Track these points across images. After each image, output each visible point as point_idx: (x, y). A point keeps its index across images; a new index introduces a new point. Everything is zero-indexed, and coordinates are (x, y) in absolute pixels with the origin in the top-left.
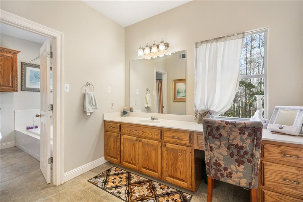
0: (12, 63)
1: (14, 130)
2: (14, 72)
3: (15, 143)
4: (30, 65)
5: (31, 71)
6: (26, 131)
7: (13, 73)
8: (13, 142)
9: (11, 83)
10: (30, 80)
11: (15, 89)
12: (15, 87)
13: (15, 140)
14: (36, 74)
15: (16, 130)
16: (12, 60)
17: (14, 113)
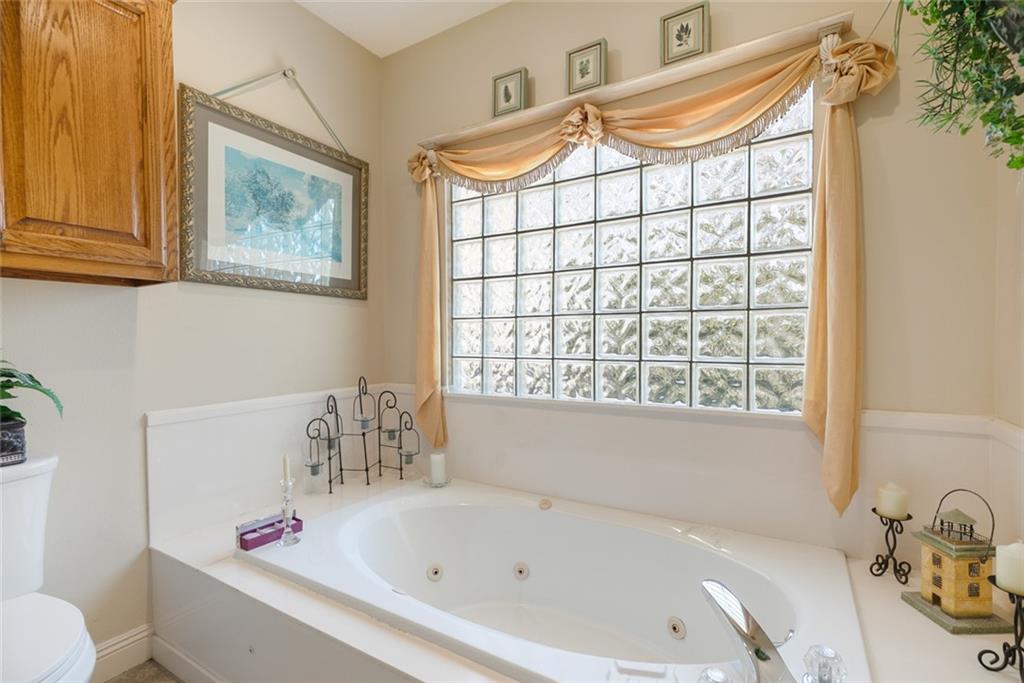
0: (140, 61)
1: (142, 547)
2: (156, 135)
3: (154, 634)
4: (229, 116)
5: (231, 154)
6: (236, 556)
7: (151, 140)
8: (141, 631)
9: (136, 214)
10: (228, 214)
11: (164, 263)
12: (164, 245)
13: (151, 617)
14: (259, 178)
15: (155, 545)
16: (142, 33)
17: (141, 431)
